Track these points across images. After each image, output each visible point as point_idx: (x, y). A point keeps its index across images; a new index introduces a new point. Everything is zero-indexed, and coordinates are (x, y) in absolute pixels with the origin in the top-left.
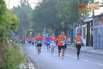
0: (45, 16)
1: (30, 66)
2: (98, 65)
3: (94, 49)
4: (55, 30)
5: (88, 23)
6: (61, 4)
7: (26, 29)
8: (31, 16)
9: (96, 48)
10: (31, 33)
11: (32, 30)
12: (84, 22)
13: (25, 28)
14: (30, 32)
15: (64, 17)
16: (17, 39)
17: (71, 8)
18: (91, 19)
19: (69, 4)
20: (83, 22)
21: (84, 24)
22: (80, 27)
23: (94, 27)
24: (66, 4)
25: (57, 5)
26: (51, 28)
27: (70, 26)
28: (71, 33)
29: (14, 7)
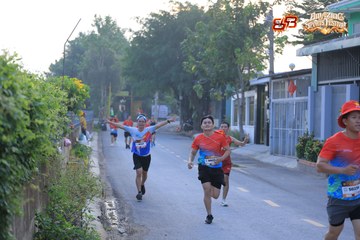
0: (156, 64)
1: (108, 207)
2: (267, 204)
3: (272, 154)
4: (181, 98)
5: (260, 88)
6: (194, 40)
7: (110, 94)
8: (123, 60)
9: (275, 152)
10: (122, 101)
11: (126, 94)
12: (252, 84)
13: (108, 90)
14: (121, 98)
15: (202, 72)
16: (85, 123)
17: (220, 49)
18: (267, 80)
19: (215, 39)
20: (248, 84)
21: (250, 89)
22: (240, 96)
23: (273, 100)
24: (207, 39)
25: (185, 40)
26: (173, 92)
27: (215, 94)
28: (220, 108)
29: (81, 34)
